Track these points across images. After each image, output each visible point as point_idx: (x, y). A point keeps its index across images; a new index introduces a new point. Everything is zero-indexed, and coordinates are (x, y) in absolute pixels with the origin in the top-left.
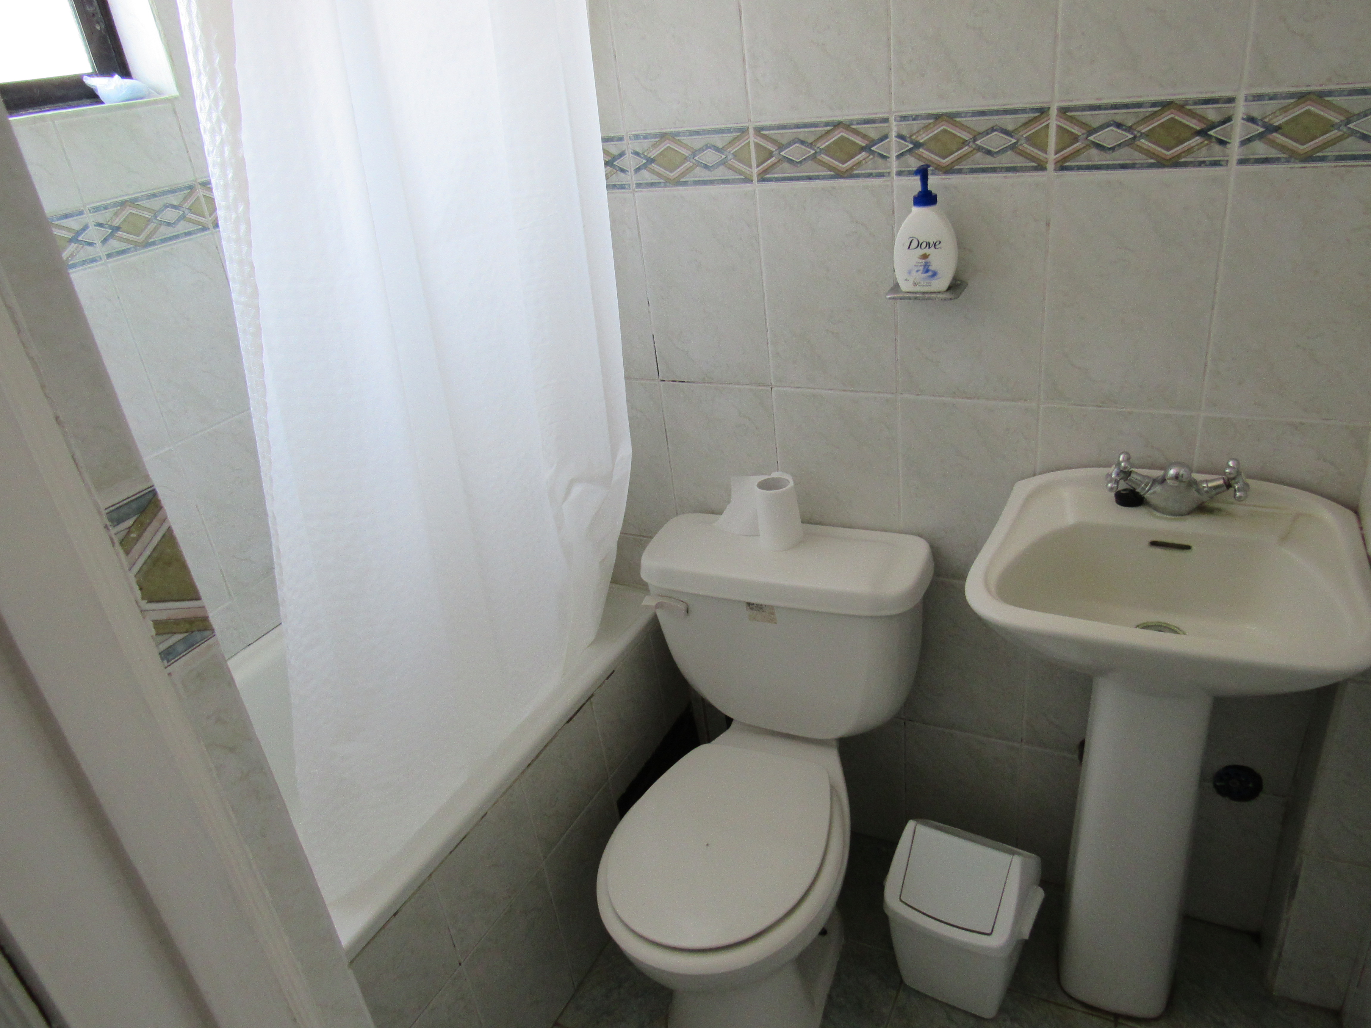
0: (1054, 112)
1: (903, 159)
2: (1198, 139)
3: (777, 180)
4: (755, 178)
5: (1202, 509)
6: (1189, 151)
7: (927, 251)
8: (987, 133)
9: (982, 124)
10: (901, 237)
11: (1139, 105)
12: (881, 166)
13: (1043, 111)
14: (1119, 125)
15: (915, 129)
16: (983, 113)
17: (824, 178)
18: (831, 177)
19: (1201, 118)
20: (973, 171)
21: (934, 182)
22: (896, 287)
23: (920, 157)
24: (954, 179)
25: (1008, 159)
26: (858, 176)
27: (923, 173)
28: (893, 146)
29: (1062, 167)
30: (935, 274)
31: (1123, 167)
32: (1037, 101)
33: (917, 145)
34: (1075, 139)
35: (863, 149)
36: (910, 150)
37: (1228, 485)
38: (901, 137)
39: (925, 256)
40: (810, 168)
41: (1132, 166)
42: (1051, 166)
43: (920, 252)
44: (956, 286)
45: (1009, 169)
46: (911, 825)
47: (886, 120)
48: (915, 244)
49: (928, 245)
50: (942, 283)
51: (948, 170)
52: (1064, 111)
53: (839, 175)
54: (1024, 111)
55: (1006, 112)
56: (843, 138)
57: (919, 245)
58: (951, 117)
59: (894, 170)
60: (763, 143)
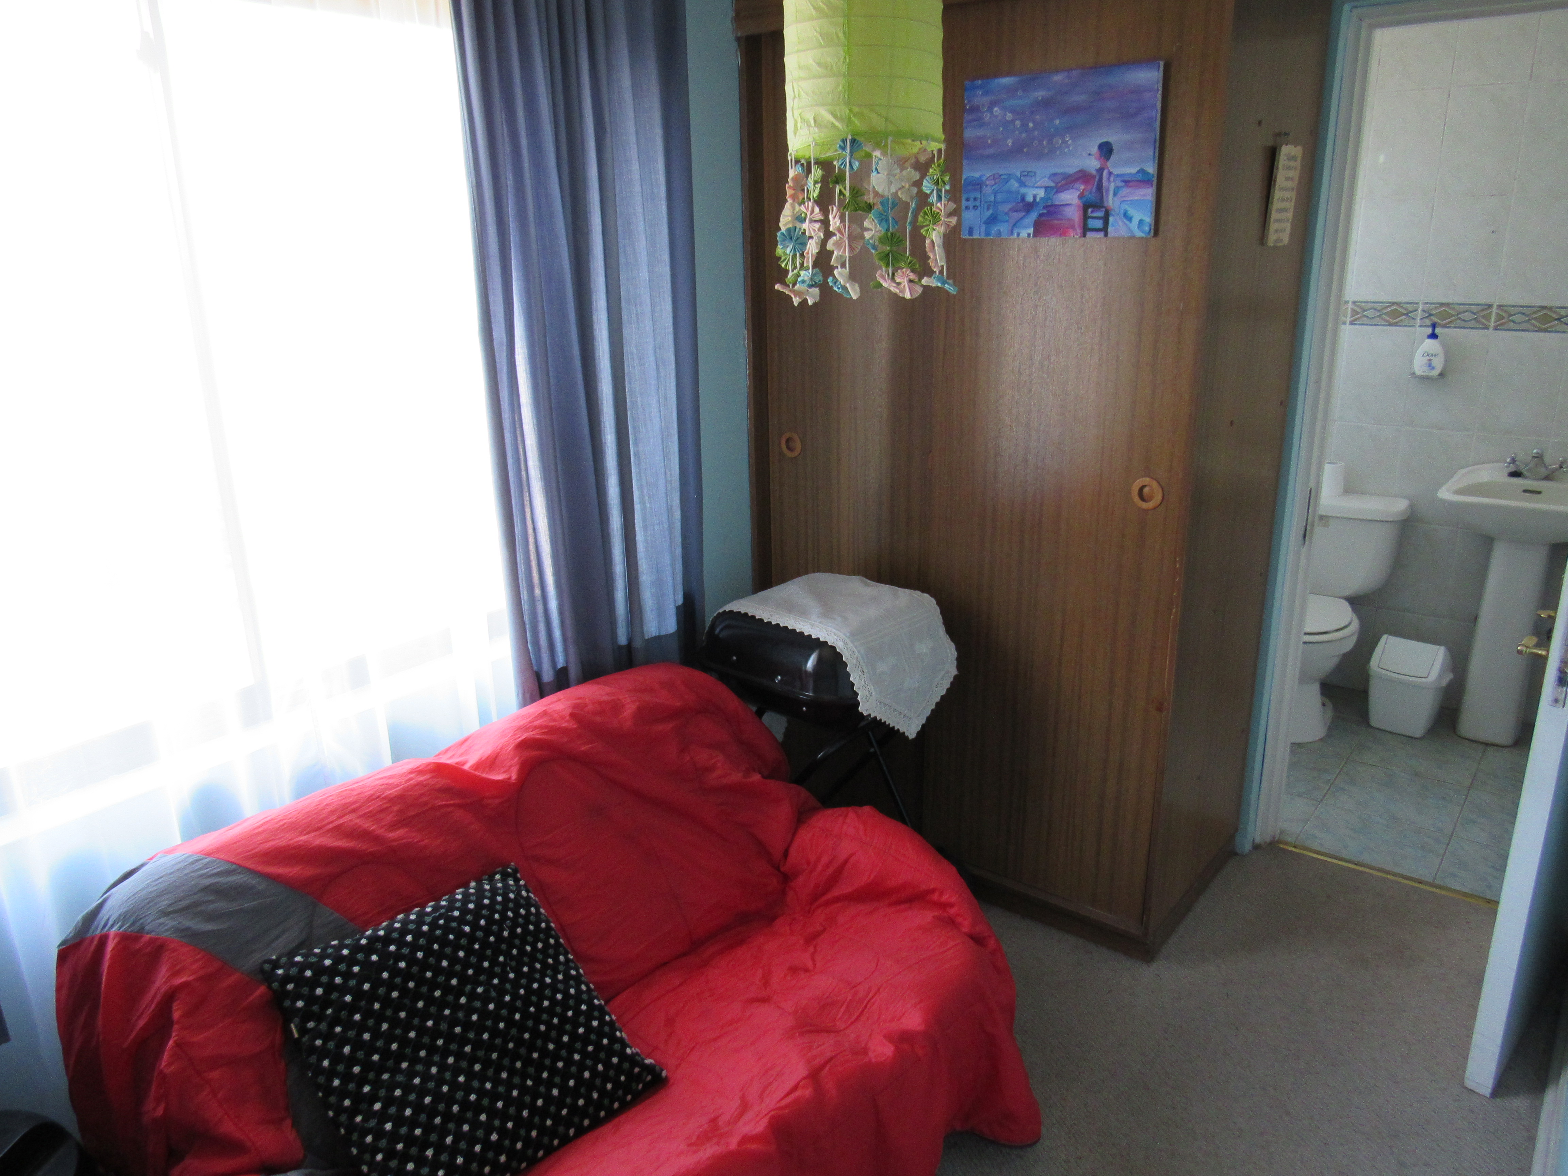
0: (1495, 306)
1: (1424, 320)
2: (1556, 322)
3: (1359, 324)
4: (1348, 323)
5: (1547, 478)
6: (1551, 327)
7: (1431, 358)
8: (1464, 312)
9: (1462, 308)
10: (1420, 351)
11: (1533, 307)
12: (1412, 322)
13: (1490, 306)
14: (1523, 314)
15: (1431, 308)
16: (1463, 304)
17: (1384, 325)
18: (1386, 325)
19: (1559, 314)
20: (1455, 328)
21: (1437, 331)
22: (1414, 373)
23: (1431, 320)
24: (1446, 330)
25: (1472, 324)
26: (1400, 326)
27: (1434, 326)
28: (1419, 314)
29: (1496, 329)
30: (1433, 368)
31: (1523, 330)
32: (1488, 301)
33: (1431, 315)
34: (1503, 318)
35: (1404, 314)
36: (1427, 317)
37: (1561, 467)
38: (1424, 311)
39: (1430, 360)
40: (1377, 321)
41: (1527, 331)
42: (1491, 329)
43: (1428, 358)
44: (1441, 375)
45: (1472, 328)
46: (1385, 637)
47: (1417, 303)
48: (1426, 354)
49: (1432, 355)
50: (1435, 373)
51: (1445, 326)
52: (1500, 306)
53: (1391, 325)
54: (1481, 305)
55: (1473, 305)
56: (1396, 310)
57: (1428, 355)
58: (1448, 305)
59: (1419, 324)
60: (1355, 308)
